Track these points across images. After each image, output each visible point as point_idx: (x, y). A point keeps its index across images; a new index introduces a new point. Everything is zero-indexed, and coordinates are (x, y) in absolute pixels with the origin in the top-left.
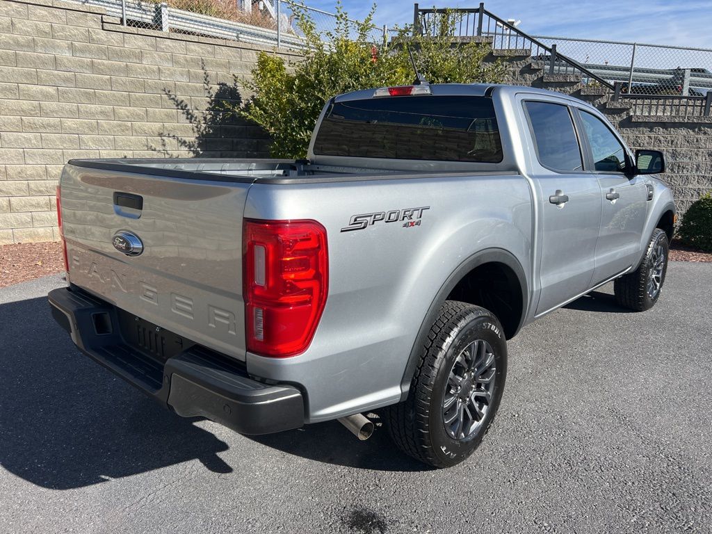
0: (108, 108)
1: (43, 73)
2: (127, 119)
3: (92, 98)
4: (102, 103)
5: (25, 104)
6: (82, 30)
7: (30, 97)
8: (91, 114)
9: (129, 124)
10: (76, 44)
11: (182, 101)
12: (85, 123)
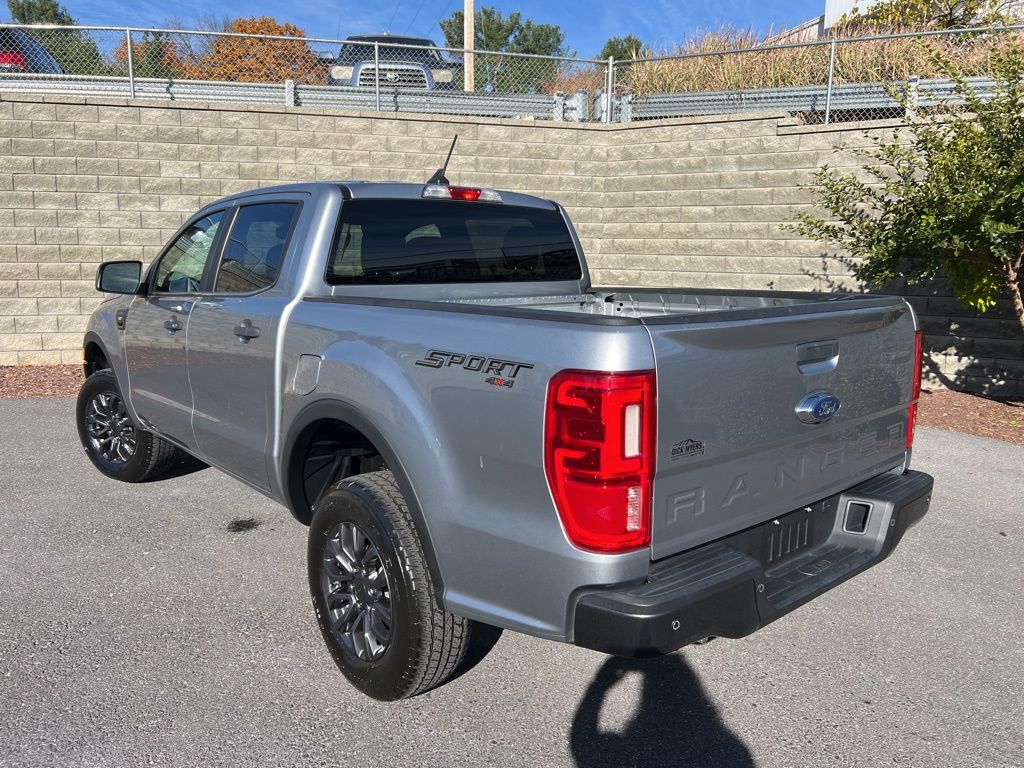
0: (761, 225)
1: (706, 193)
2: (782, 237)
3: (746, 215)
4: (758, 220)
5: (683, 227)
6: (753, 140)
7: (690, 219)
8: (744, 234)
9: (782, 242)
10: (744, 157)
11: (863, 211)
12: (733, 243)
